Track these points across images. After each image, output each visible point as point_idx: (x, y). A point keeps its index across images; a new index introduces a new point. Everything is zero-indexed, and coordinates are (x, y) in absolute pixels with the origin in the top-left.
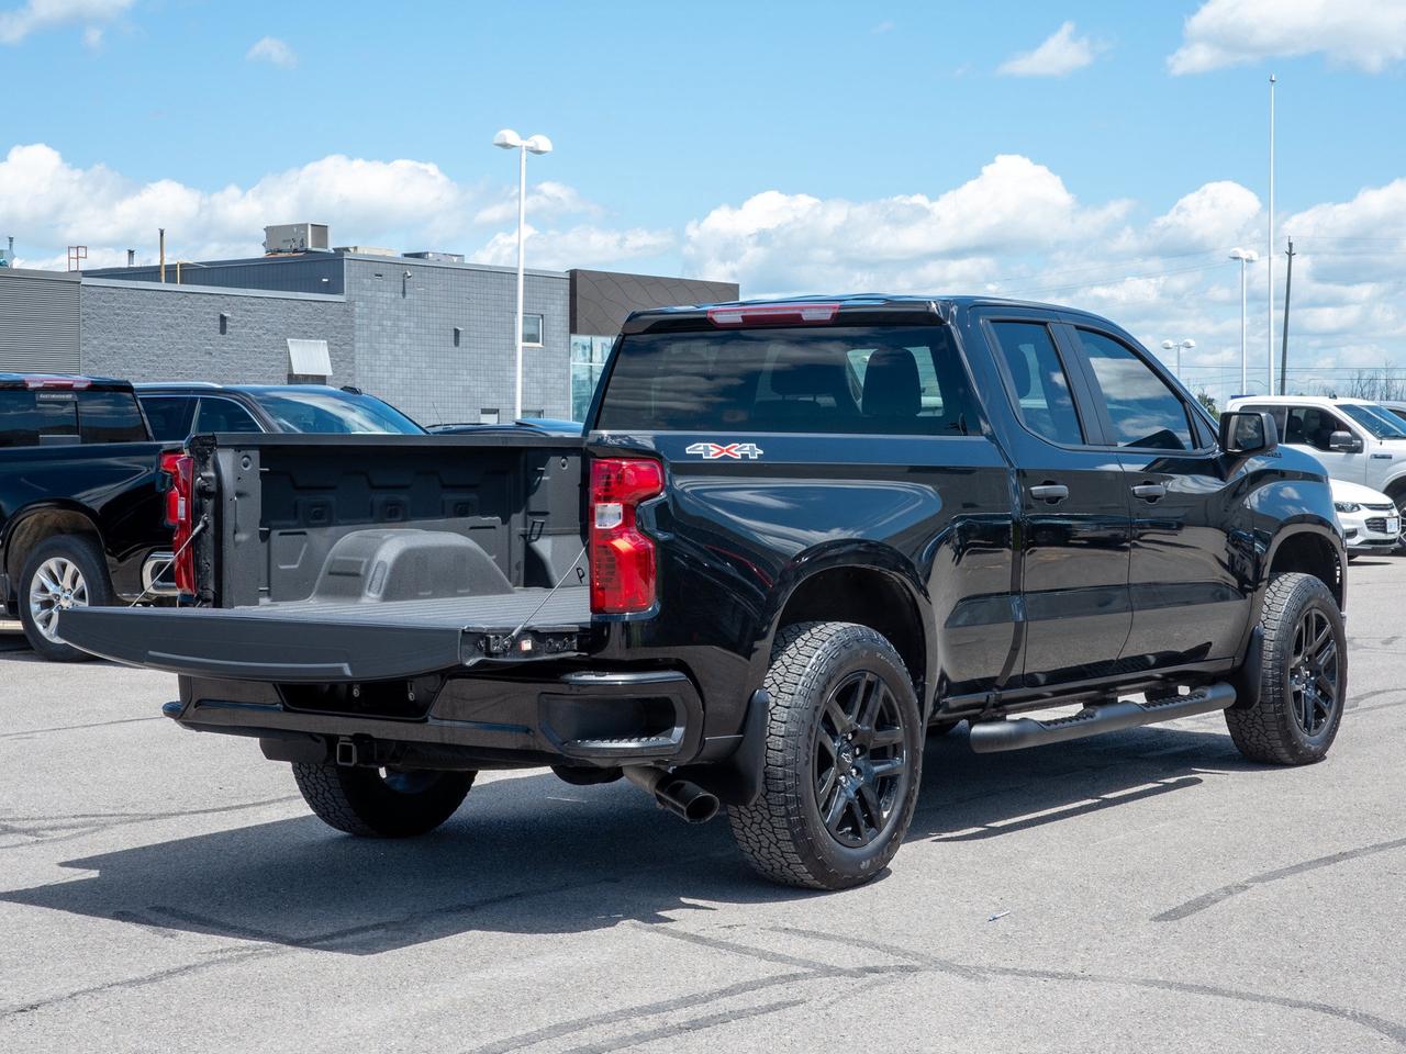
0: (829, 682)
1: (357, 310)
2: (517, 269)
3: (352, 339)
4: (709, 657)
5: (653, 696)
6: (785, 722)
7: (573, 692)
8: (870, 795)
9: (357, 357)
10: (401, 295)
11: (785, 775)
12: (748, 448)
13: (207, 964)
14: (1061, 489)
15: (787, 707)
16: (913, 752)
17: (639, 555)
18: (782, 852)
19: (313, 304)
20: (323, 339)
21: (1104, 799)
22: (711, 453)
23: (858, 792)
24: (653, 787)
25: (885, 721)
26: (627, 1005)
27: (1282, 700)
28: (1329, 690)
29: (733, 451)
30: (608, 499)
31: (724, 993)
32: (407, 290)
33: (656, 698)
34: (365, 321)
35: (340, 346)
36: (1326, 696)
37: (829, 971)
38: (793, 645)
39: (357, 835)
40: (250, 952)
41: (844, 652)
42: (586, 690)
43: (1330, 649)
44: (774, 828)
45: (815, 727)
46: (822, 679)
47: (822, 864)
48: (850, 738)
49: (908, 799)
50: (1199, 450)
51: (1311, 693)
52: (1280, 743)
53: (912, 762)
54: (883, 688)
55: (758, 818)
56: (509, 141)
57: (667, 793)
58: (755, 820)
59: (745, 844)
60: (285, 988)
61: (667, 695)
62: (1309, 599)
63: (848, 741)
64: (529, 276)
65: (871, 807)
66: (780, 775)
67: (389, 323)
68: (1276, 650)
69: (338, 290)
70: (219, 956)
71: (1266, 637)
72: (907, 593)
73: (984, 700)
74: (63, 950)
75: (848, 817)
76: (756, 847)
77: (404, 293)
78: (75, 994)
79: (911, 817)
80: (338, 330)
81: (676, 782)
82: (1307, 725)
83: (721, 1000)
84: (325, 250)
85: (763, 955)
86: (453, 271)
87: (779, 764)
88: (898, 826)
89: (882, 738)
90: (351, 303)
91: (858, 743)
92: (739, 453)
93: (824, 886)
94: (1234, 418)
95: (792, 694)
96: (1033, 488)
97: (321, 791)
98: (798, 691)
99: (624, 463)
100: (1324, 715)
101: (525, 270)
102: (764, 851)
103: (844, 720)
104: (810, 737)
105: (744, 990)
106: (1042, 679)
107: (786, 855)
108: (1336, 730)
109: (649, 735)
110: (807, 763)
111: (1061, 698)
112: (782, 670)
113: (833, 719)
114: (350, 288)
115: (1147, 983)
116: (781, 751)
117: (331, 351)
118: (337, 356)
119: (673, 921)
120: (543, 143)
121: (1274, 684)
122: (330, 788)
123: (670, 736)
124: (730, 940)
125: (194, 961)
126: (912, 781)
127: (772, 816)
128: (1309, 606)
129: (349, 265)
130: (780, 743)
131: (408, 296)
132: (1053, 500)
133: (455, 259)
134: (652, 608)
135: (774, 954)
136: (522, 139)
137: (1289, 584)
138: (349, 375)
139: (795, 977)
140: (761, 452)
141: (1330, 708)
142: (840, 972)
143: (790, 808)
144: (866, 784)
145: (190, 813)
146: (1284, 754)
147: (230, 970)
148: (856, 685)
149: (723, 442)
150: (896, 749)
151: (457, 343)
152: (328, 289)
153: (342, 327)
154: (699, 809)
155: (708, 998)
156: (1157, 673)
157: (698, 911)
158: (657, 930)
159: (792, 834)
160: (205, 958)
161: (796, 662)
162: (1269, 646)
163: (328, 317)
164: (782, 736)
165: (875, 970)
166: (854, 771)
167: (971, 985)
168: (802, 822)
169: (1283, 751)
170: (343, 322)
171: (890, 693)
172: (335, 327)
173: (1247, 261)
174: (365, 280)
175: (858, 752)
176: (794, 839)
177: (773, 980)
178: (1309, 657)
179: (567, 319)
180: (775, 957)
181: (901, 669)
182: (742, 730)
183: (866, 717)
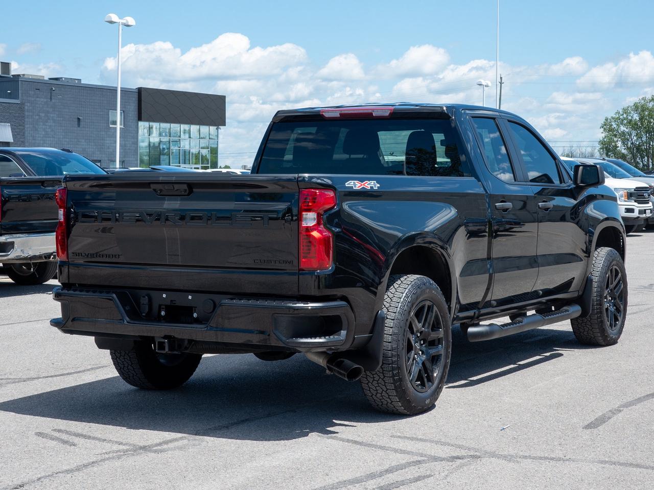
0: (412, 306)
1: (26, 107)
2: (117, 88)
3: (24, 123)
4: (357, 294)
5: (331, 314)
6: (392, 328)
7: (291, 313)
8: (428, 365)
9: (26, 133)
10: (49, 100)
11: (392, 356)
12: (372, 184)
13: (102, 460)
14: (509, 205)
15: (393, 320)
16: (447, 341)
17: (324, 241)
18: (389, 395)
19: (3, 104)
20: (8, 123)
21: (519, 364)
22: (357, 186)
23: (423, 364)
24: (325, 363)
25: (435, 326)
26: (341, 479)
27: (601, 312)
28: (620, 307)
29: (366, 185)
30: (309, 210)
31: (388, 471)
32: (53, 97)
33: (333, 316)
34: (31, 114)
35: (17, 126)
36: (618, 310)
37: (435, 459)
38: (392, 287)
39: (142, 387)
40: (122, 453)
41: (419, 291)
42: (296, 312)
43: (620, 286)
44: (385, 383)
45: (406, 330)
46: (409, 305)
47: (409, 401)
48: (419, 335)
49: (445, 367)
50: (563, 185)
51: (612, 309)
52: (599, 334)
53: (447, 348)
54: (435, 308)
55: (377, 378)
56: (113, 20)
57: (334, 366)
58: (375, 379)
59: (368, 392)
60: (153, 473)
61: (338, 314)
62: (613, 260)
63: (418, 337)
64: (124, 90)
65: (429, 371)
66: (390, 355)
67: (43, 115)
68: (598, 287)
69: (16, 97)
70: (107, 456)
71: (594, 281)
72: (443, 259)
73: (473, 314)
74: (19, 454)
75: (420, 378)
76: (374, 393)
77: (51, 99)
78: (40, 478)
79: (446, 376)
80: (16, 118)
81: (339, 360)
82: (611, 325)
83: (388, 475)
84: (9, 76)
85: (396, 451)
86: (77, 87)
87: (389, 349)
88: (441, 381)
89: (433, 336)
90: (22, 104)
91: (422, 338)
92: (369, 186)
93: (408, 413)
94: (581, 168)
95: (395, 313)
96: (497, 204)
97: (126, 365)
98: (398, 311)
99: (317, 191)
100: (618, 320)
101: (121, 88)
102: (379, 395)
103: (418, 326)
104: (404, 335)
105: (397, 470)
106: (494, 303)
107: (390, 397)
108: (623, 327)
109: (329, 335)
110: (403, 348)
111: (502, 313)
112: (388, 300)
113: (413, 326)
114: (22, 96)
115: (602, 462)
116: (390, 343)
117: (12, 129)
118: (16, 132)
119: (337, 433)
120: (131, 21)
121: (597, 305)
122: (132, 364)
123: (339, 335)
124: (374, 443)
125: (95, 459)
126: (447, 357)
127: (384, 377)
128: (612, 264)
129: (22, 84)
130: (389, 338)
131: (53, 101)
132: (506, 210)
133: (77, 81)
134: (330, 267)
135: (401, 450)
136: (120, 19)
137: (603, 253)
138: (22, 142)
139: (419, 462)
140: (379, 186)
141: (620, 316)
142: (442, 459)
143: (395, 372)
144: (427, 359)
145: (43, 377)
146: (600, 340)
147: (117, 463)
148: (423, 307)
149: (362, 180)
150: (439, 341)
151: (79, 125)
152: (10, 96)
153: (19, 117)
154: (354, 373)
155: (381, 475)
156: (544, 299)
157: (347, 427)
158: (332, 438)
159: (395, 387)
160: (99, 458)
161: (395, 295)
162: (595, 285)
163: (10, 111)
164: (391, 335)
165: (458, 458)
166: (420, 352)
167: (511, 465)
168: (401, 380)
169: (600, 338)
170: (19, 113)
171: (438, 312)
172: (15, 116)
173: (486, 86)
174: (30, 92)
175: (422, 343)
176: (396, 389)
177: (409, 464)
178: (611, 290)
179: (136, 113)
180: (403, 452)
181: (443, 299)
182: (372, 332)
183: (427, 324)
